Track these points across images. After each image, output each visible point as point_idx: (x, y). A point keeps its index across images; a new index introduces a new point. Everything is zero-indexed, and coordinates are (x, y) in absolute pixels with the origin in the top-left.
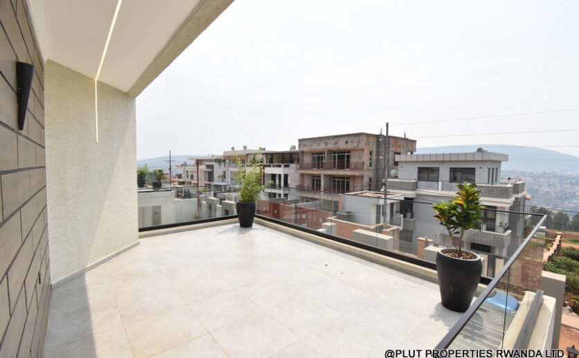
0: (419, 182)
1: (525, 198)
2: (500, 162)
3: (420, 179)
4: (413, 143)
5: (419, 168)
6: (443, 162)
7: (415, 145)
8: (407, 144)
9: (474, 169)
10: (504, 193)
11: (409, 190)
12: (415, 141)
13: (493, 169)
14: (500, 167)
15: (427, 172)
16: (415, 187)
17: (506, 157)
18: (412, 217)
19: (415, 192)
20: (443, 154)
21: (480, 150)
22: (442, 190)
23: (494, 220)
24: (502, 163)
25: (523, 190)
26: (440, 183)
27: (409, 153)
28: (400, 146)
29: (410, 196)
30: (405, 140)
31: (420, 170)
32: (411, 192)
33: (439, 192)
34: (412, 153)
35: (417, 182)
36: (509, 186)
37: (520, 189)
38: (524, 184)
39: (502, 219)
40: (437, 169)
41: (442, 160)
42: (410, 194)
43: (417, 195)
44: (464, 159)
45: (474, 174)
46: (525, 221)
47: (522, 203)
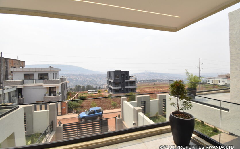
0: (24, 81)
1: (66, 83)
2: (58, 71)
3: (25, 79)
4: (23, 63)
5: (24, 74)
6: (35, 71)
7: (24, 63)
8: (19, 63)
9: (48, 74)
10: (58, 82)
11: (19, 85)
12: (24, 62)
13: (55, 74)
14: (58, 73)
15: (28, 76)
16: (22, 83)
17: (60, 70)
18: (22, 97)
19: (22, 85)
20: (35, 68)
21: (50, 67)
22: (35, 83)
23: (55, 92)
24: (59, 71)
25: (66, 80)
26: (34, 80)
27: (21, 67)
28: (15, 64)
29: (20, 88)
30: (18, 61)
31: (25, 75)
32: (20, 86)
33: (34, 84)
34: (23, 67)
35: (23, 81)
36: (59, 79)
37: (64, 80)
38: (66, 78)
39: (58, 91)
40: (33, 75)
41: (34, 70)
42: (19, 87)
43: (24, 86)
44: (44, 70)
45: (48, 76)
46: (68, 90)
47: (65, 84)
